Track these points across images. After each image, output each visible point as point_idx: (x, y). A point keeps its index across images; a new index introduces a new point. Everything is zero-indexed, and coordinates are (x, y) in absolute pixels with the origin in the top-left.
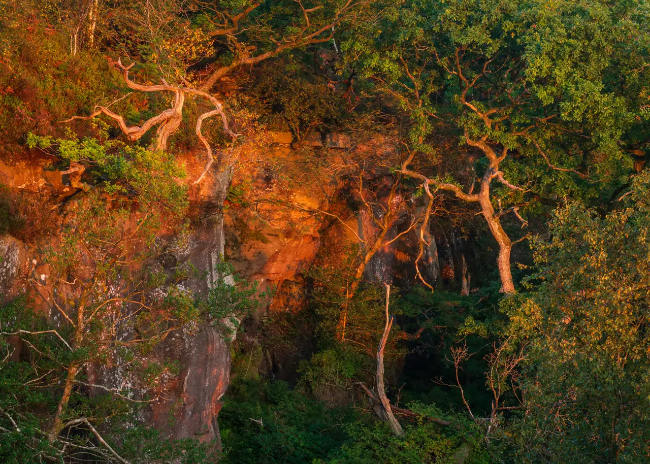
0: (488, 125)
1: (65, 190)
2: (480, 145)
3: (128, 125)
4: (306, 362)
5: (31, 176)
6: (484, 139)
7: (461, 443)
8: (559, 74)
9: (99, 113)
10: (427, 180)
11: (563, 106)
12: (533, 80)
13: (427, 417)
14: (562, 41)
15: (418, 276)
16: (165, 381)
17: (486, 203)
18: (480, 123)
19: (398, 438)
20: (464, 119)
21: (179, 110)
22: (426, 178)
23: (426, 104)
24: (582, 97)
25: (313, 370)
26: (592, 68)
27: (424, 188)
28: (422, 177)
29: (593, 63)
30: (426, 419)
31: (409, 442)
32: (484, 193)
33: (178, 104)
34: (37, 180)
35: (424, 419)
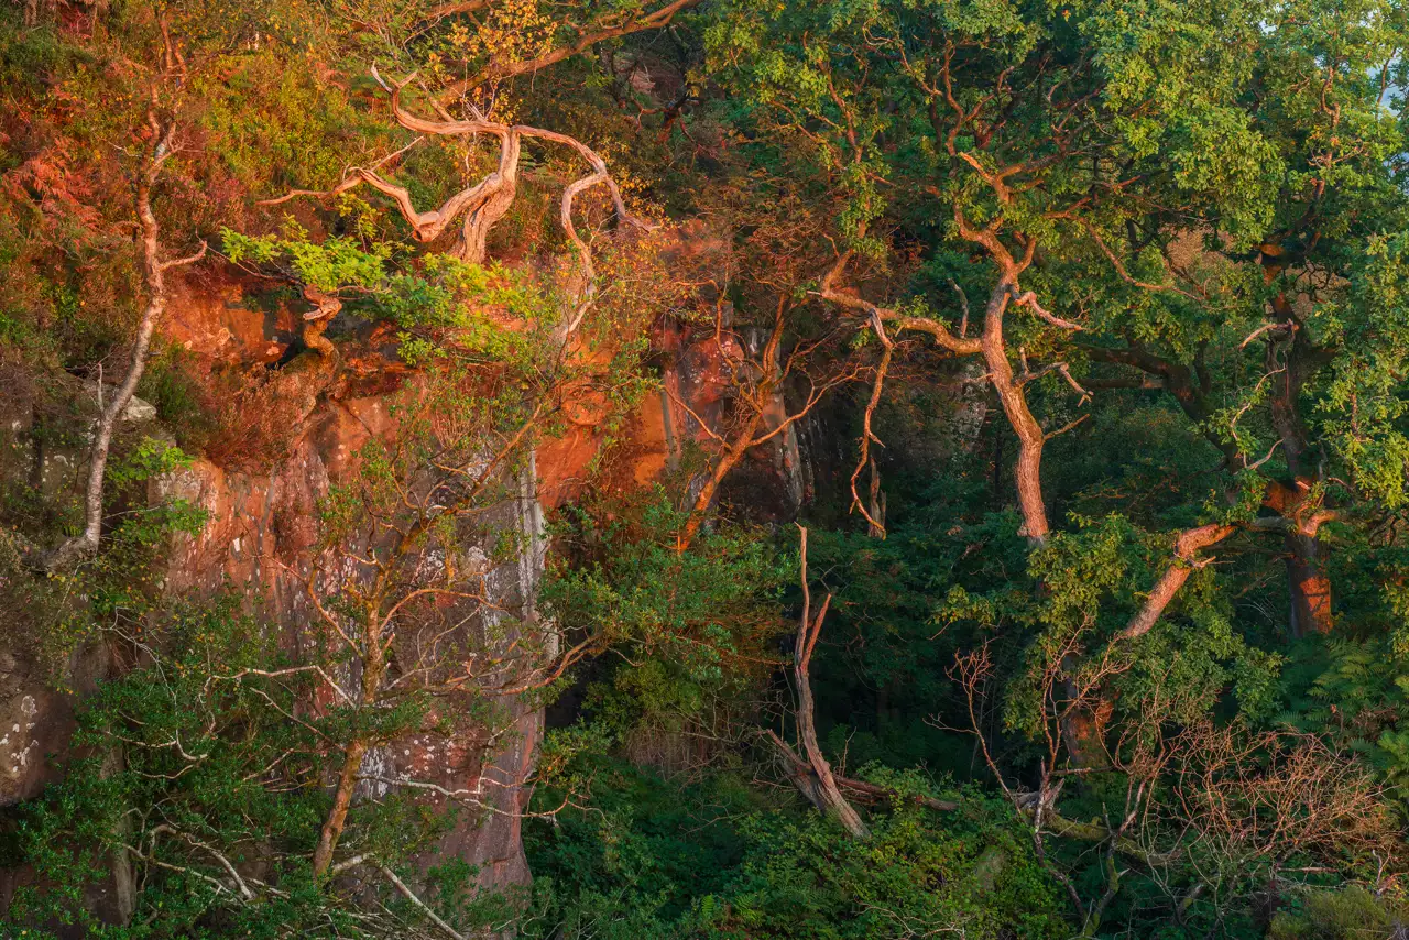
0: (1003, 197)
1: (269, 352)
2: (985, 239)
3: (420, 211)
4: (603, 687)
5: (202, 322)
6: (994, 226)
7: (983, 846)
8: (1168, 94)
9: (355, 182)
10: (878, 311)
11: (1179, 159)
12: (1117, 106)
13: (910, 795)
14: (1174, 26)
15: (856, 507)
16: (449, 754)
17: (997, 354)
18: (986, 194)
19: (862, 842)
20: (954, 185)
21: (511, 172)
22: (873, 307)
23: (871, 156)
24: (1215, 141)
25: (618, 702)
26: (1223, 81)
27: (872, 329)
28: (867, 305)
29: (1225, 70)
30: (908, 801)
31: (882, 849)
32: (993, 336)
33: (507, 162)
34: (213, 332)
35: (904, 799)
